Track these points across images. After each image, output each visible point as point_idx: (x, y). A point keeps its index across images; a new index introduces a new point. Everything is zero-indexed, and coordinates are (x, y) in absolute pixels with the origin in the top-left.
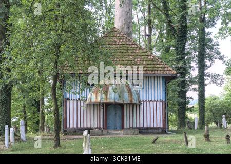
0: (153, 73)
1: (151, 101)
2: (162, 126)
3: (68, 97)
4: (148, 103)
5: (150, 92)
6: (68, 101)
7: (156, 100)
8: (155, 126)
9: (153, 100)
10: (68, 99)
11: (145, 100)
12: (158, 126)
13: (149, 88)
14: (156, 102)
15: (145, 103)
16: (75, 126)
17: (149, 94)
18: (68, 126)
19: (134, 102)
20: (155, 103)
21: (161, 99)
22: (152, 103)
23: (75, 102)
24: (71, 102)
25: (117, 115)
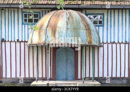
0: (119, 3)
1: (114, 43)
2: (127, 76)
3: (3, 37)
4: (110, 45)
5: (112, 31)
6: (3, 43)
7: (120, 42)
8: (118, 76)
9: (116, 42)
10: (3, 40)
11: (105, 42)
12: (122, 76)
13: (111, 26)
14: (120, 44)
15: (105, 46)
16: (14, 76)
17: (111, 34)
18: (4, 76)
19: (94, 43)
20: (118, 45)
21: (127, 40)
22: (114, 45)
23: (13, 44)
24: (8, 44)
25: (69, 61)
